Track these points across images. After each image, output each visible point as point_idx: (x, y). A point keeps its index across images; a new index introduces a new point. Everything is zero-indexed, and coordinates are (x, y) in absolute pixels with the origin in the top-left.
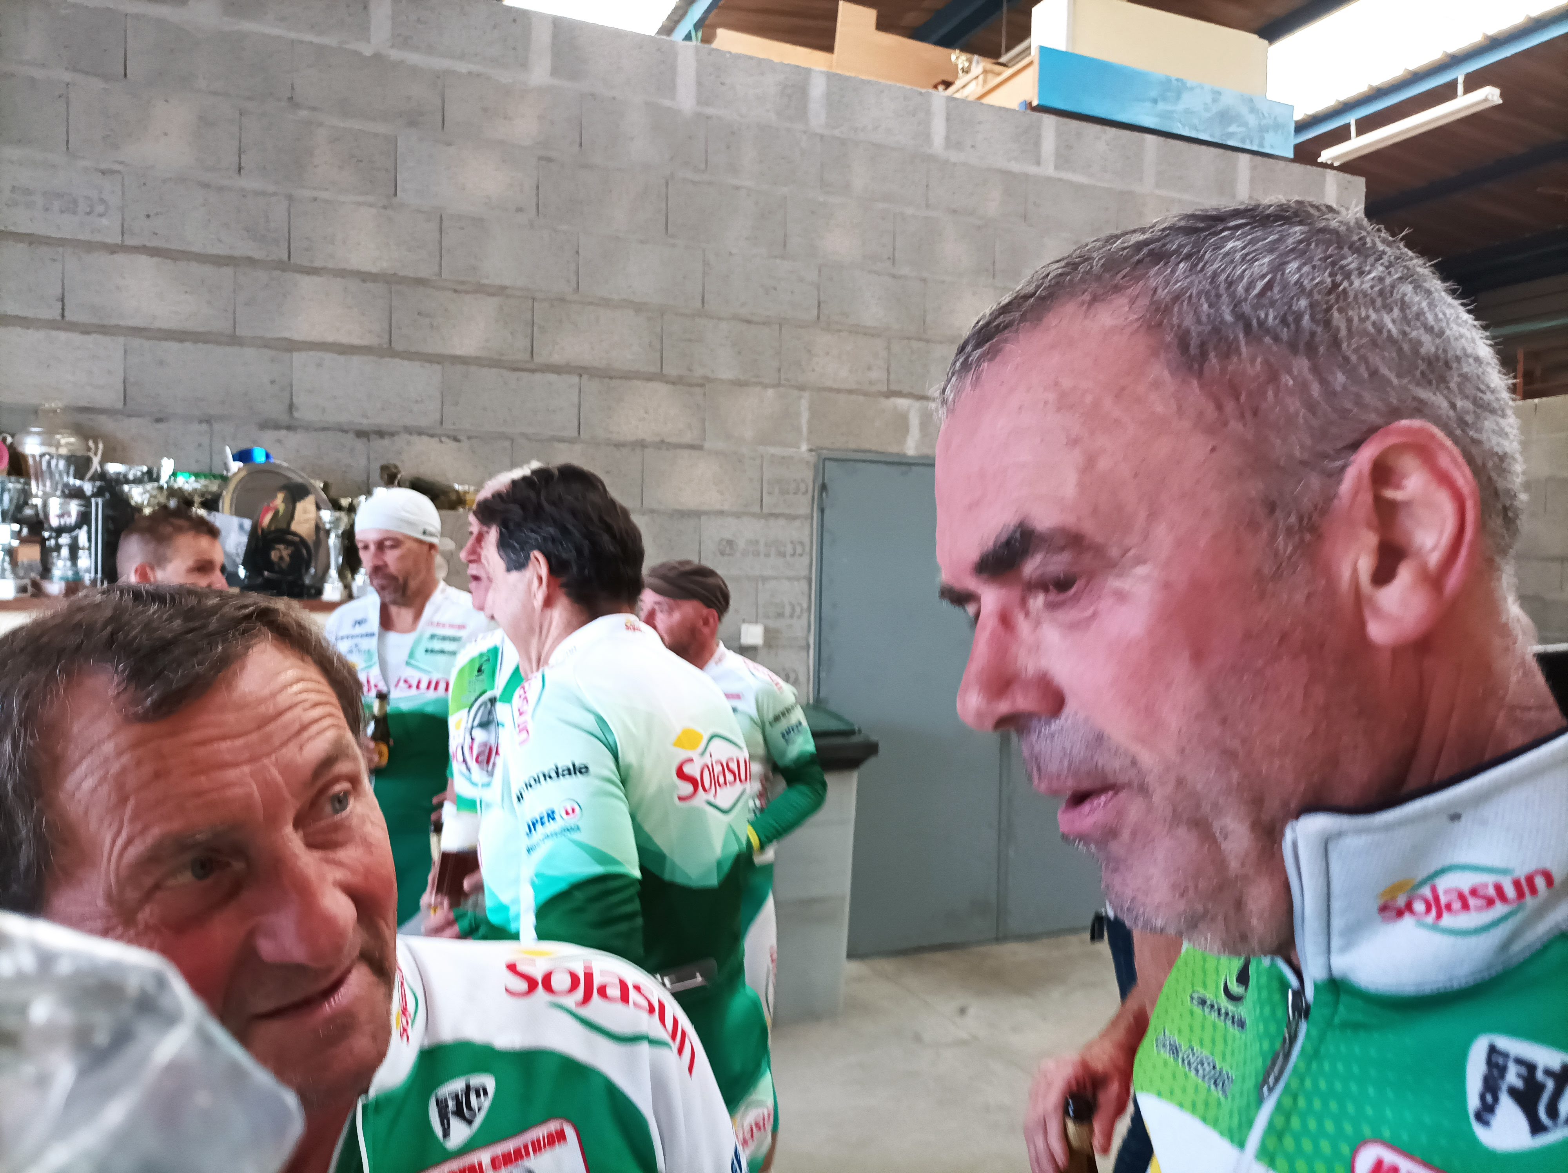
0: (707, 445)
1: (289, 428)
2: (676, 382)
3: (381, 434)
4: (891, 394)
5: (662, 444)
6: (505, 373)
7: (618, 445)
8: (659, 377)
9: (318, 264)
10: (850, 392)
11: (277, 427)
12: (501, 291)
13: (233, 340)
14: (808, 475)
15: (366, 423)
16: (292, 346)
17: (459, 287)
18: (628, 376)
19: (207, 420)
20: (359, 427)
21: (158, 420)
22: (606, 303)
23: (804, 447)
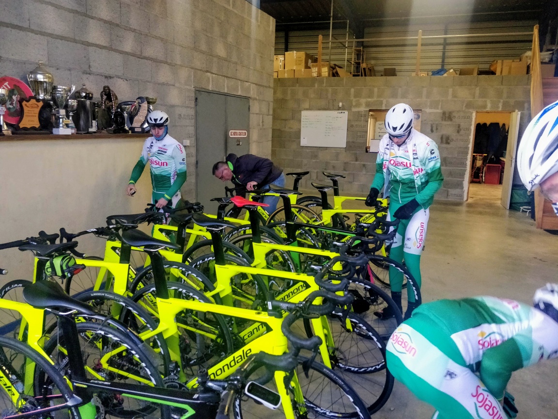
0: (176, 85)
1: (89, 74)
2: (169, 64)
3: (111, 77)
4: (207, 71)
5: (167, 84)
6: (137, 59)
7: (159, 84)
8: (166, 63)
9: (94, 15)
10: (200, 70)
11: (87, 74)
12: (134, 31)
13: (75, 41)
14: (193, 95)
15: (107, 74)
16: (89, 44)
17: (125, 28)
18: (161, 62)
19: (70, 70)
20: (105, 75)
21: (58, 69)
22: (156, 38)
23: (193, 87)
